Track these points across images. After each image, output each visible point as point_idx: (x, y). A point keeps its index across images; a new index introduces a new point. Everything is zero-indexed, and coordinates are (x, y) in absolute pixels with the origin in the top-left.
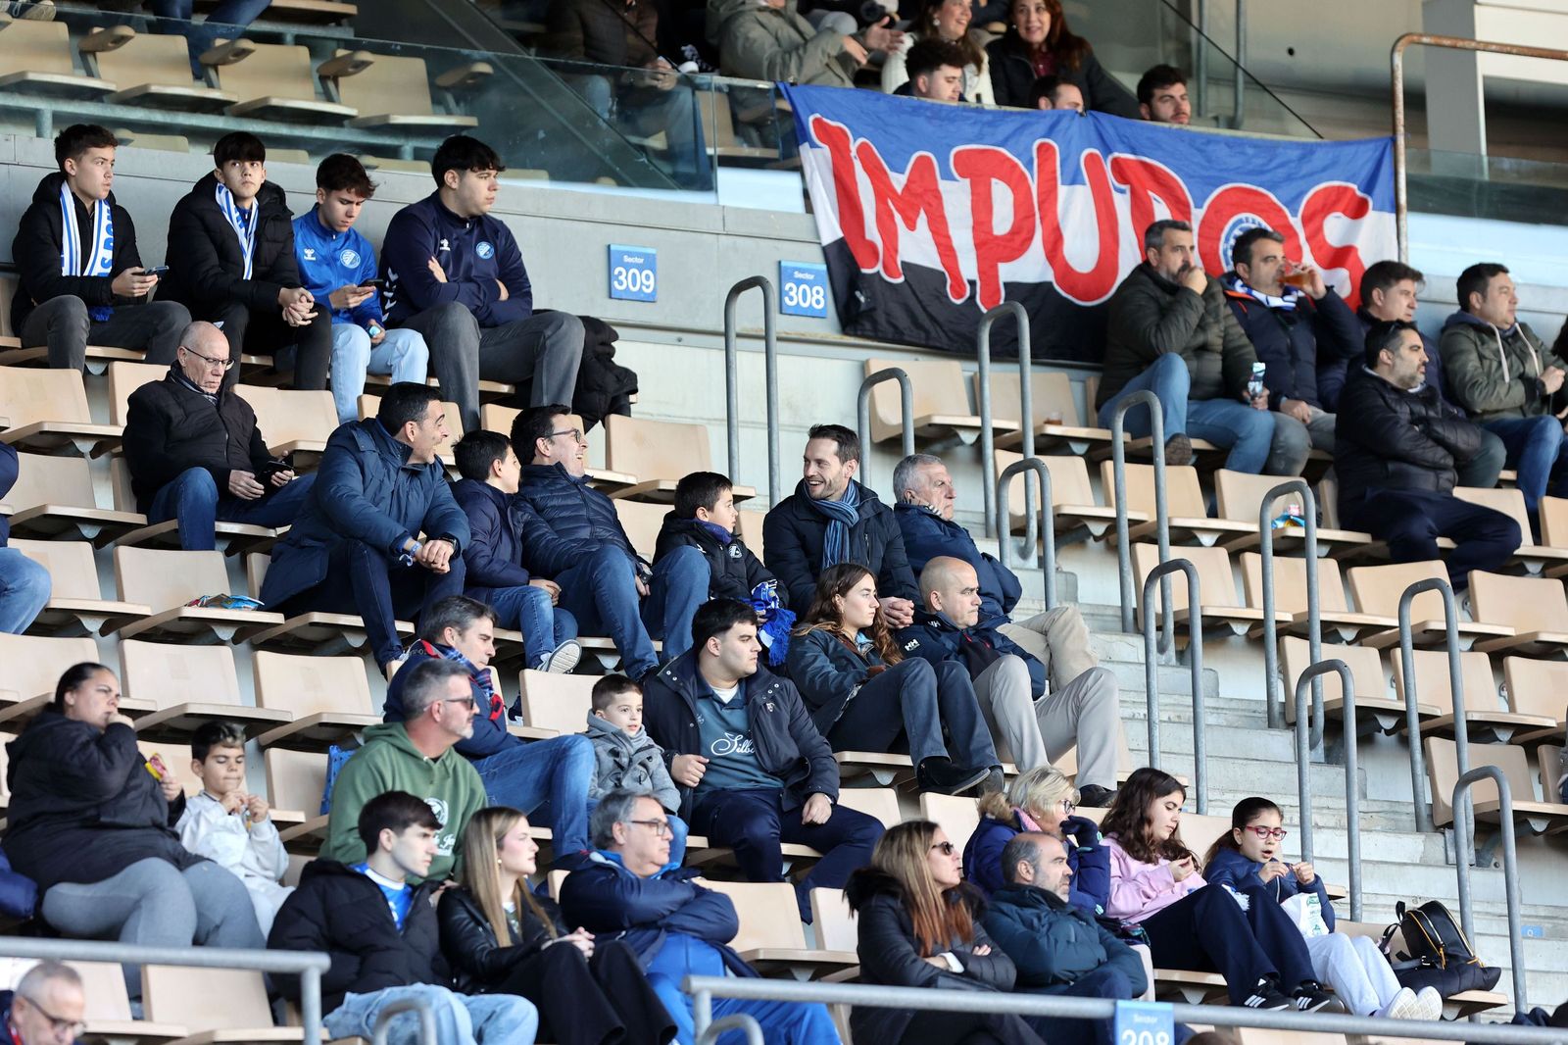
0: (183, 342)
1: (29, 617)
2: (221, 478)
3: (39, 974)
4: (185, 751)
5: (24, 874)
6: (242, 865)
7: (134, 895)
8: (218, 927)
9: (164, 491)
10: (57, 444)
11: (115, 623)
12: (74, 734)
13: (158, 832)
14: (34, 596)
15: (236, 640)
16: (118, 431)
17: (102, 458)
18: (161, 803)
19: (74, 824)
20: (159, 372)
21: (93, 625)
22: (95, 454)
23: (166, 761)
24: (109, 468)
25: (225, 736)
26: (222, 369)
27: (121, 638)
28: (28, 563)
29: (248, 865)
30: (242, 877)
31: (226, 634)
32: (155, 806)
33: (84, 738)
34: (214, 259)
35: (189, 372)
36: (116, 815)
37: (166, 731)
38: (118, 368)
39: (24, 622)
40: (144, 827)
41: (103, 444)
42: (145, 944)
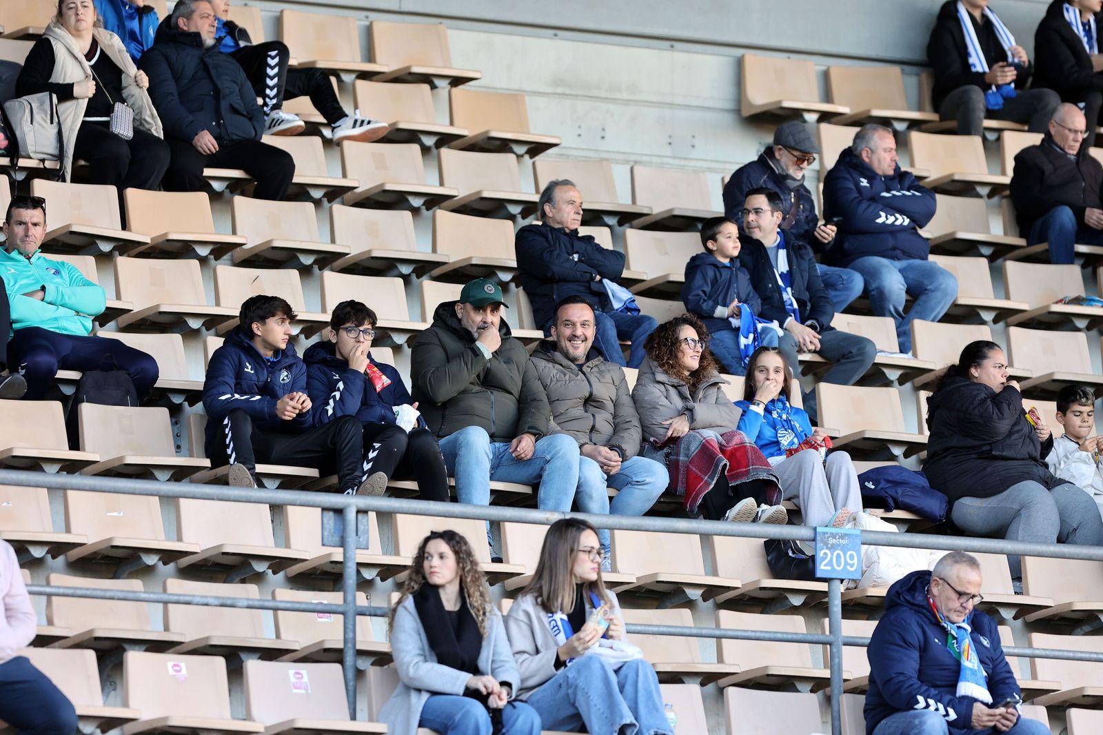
0: (1053, 118)
1: (943, 309)
2: (1079, 214)
3: (949, 561)
4: (1052, 406)
5: (939, 490)
6: (1092, 486)
7: (1016, 506)
8: (1075, 530)
9: (1038, 223)
10: (964, 189)
11: (1003, 315)
12: (976, 392)
13: (1033, 462)
14: (946, 294)
15: (1089, 328)
16: (1007, 180)
17: (996, 199)
18: (1036, 442)
19: (974, 456)
20: (1036, 139)
21: (988, 316)
22: (990, 196)
23: (1040, 413)
24: (1000, 206)
25: (1081, 398)
26: (1081, 137)
27: (1008, 325)
28: (942, 272)
29: (1095, 486)
30: (1092, 495)
31: (1082, 324)
32: (1032, 444)
33: (983, 396)
34: (1072, 61)
35: (1057, 139)
36: (1003, 450)
37: (1039, 391)
38: (1007, 136)
39: (939, 313)
40: (1023, 459)
41: (996, 189)
42: (1023, 541)
